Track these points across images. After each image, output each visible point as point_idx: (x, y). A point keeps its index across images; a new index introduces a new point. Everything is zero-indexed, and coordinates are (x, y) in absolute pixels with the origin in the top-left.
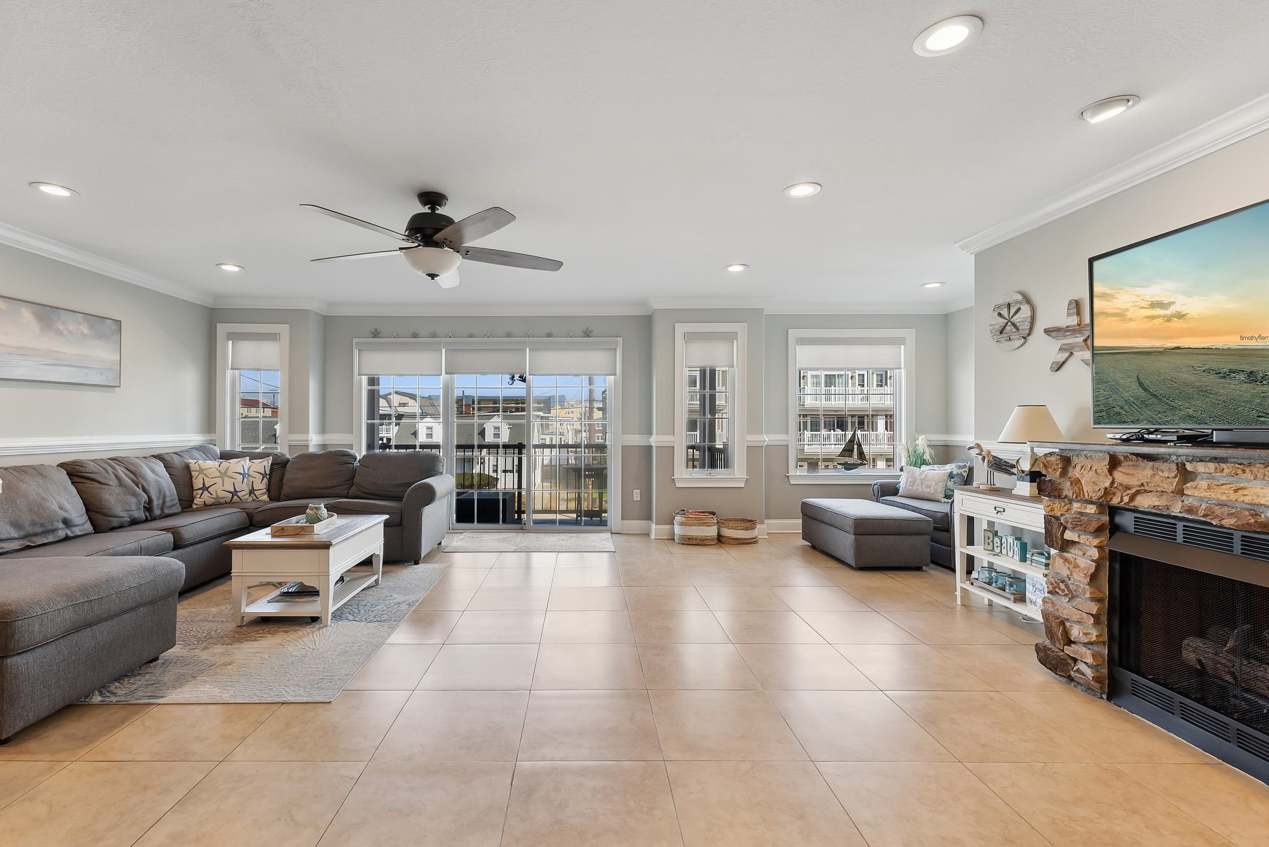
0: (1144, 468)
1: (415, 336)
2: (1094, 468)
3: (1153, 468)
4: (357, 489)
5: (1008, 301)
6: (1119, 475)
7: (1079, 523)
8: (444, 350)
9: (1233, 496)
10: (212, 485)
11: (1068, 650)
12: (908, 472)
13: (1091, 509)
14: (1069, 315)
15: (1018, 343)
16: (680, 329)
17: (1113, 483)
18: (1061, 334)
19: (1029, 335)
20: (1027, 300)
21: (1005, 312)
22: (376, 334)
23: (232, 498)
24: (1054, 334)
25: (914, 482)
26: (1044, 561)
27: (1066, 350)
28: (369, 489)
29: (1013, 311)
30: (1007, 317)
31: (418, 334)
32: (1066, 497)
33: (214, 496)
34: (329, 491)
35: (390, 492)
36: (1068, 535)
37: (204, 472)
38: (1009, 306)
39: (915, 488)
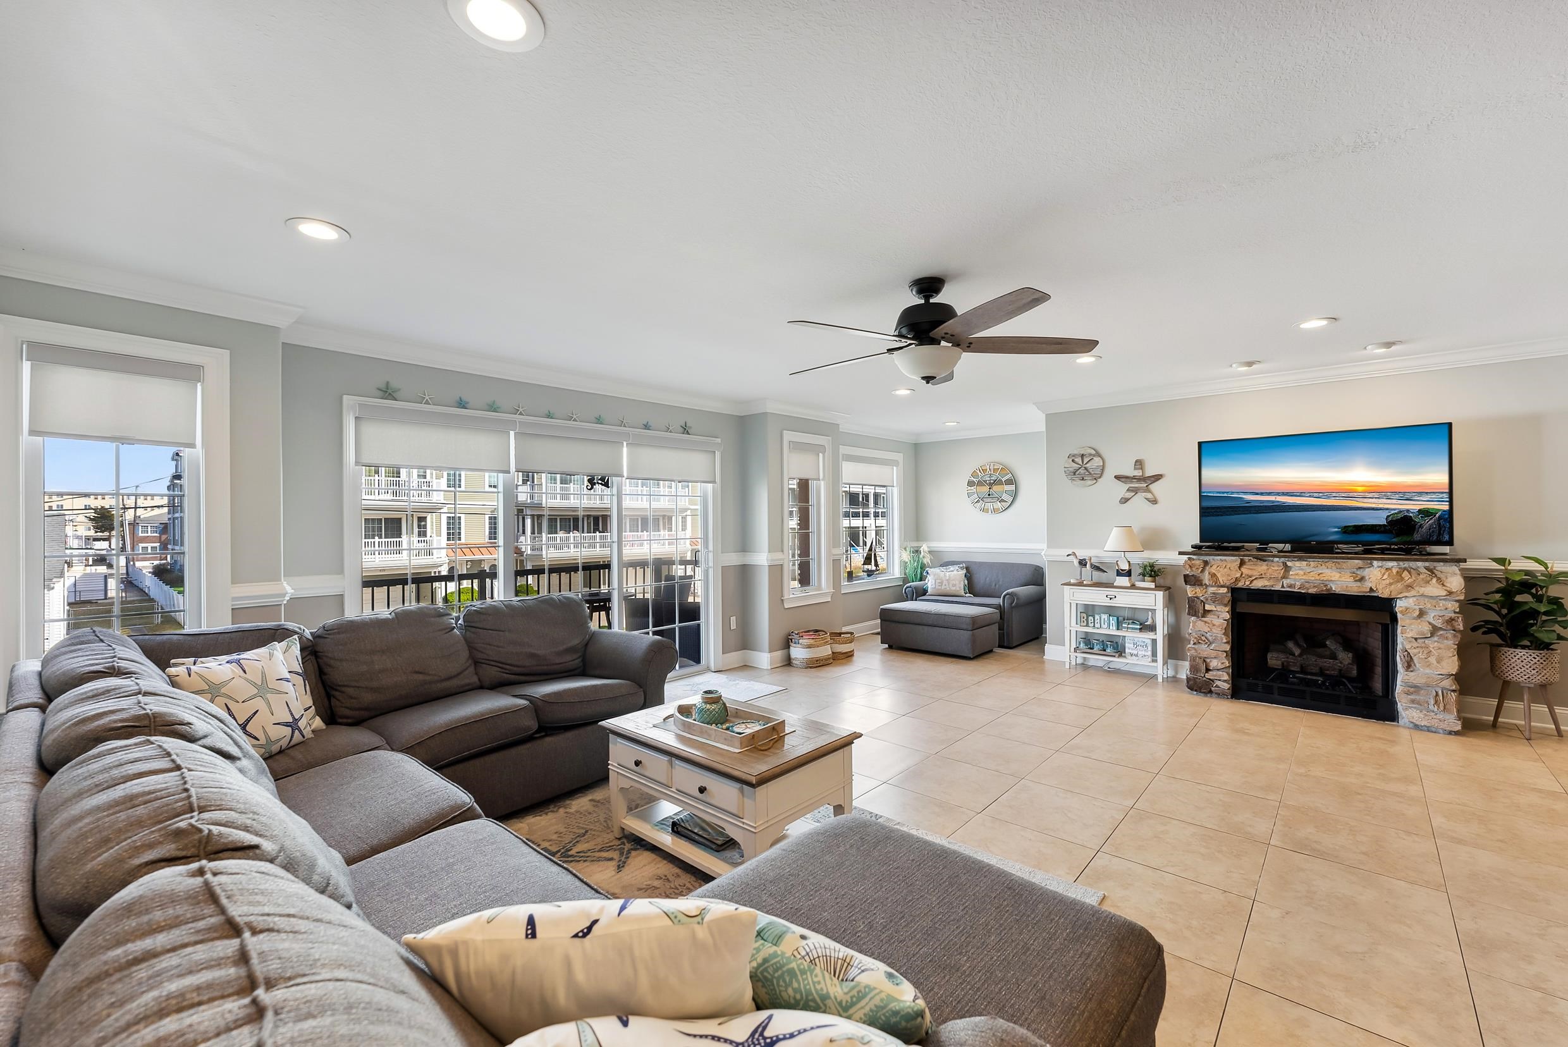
0: (1261, 565)
1: (462, 404)
2: (1228, 567)
3: (1267, 565)
4: (499, 669)
5: (1082, 453)
6: (1244, 570)
7: (1215, 599)
8: (512, 433)
9: (1318, 578)
10: (251, 718)
11: (1208, 676)
12: (935, 575)
13: (1224, 590)
14: (1135, 469)
15: (1090, 482)
16: (788, 436)
17: (1242, 574)
18: (1128, 480)
19: (1100, 477)
20: (1098, 455)
21: (1079, 460)
22: (388, 393)
23: (292, 736)
24: (1123, 480)
25: (941, 583)
26: (1139, 627)
27: (1132, 491)
28: (524, 667)
29: (1086, 460)
30: (1080, 463)
31: (468, 403)
32: (1205, 584)
33: (263, 741)
34: (455, 682)
35: (556, 664)
36: (1207, 607)
37: (223, 691)
38: (1083, 456)
39: (943, 588)
